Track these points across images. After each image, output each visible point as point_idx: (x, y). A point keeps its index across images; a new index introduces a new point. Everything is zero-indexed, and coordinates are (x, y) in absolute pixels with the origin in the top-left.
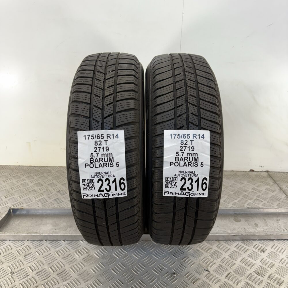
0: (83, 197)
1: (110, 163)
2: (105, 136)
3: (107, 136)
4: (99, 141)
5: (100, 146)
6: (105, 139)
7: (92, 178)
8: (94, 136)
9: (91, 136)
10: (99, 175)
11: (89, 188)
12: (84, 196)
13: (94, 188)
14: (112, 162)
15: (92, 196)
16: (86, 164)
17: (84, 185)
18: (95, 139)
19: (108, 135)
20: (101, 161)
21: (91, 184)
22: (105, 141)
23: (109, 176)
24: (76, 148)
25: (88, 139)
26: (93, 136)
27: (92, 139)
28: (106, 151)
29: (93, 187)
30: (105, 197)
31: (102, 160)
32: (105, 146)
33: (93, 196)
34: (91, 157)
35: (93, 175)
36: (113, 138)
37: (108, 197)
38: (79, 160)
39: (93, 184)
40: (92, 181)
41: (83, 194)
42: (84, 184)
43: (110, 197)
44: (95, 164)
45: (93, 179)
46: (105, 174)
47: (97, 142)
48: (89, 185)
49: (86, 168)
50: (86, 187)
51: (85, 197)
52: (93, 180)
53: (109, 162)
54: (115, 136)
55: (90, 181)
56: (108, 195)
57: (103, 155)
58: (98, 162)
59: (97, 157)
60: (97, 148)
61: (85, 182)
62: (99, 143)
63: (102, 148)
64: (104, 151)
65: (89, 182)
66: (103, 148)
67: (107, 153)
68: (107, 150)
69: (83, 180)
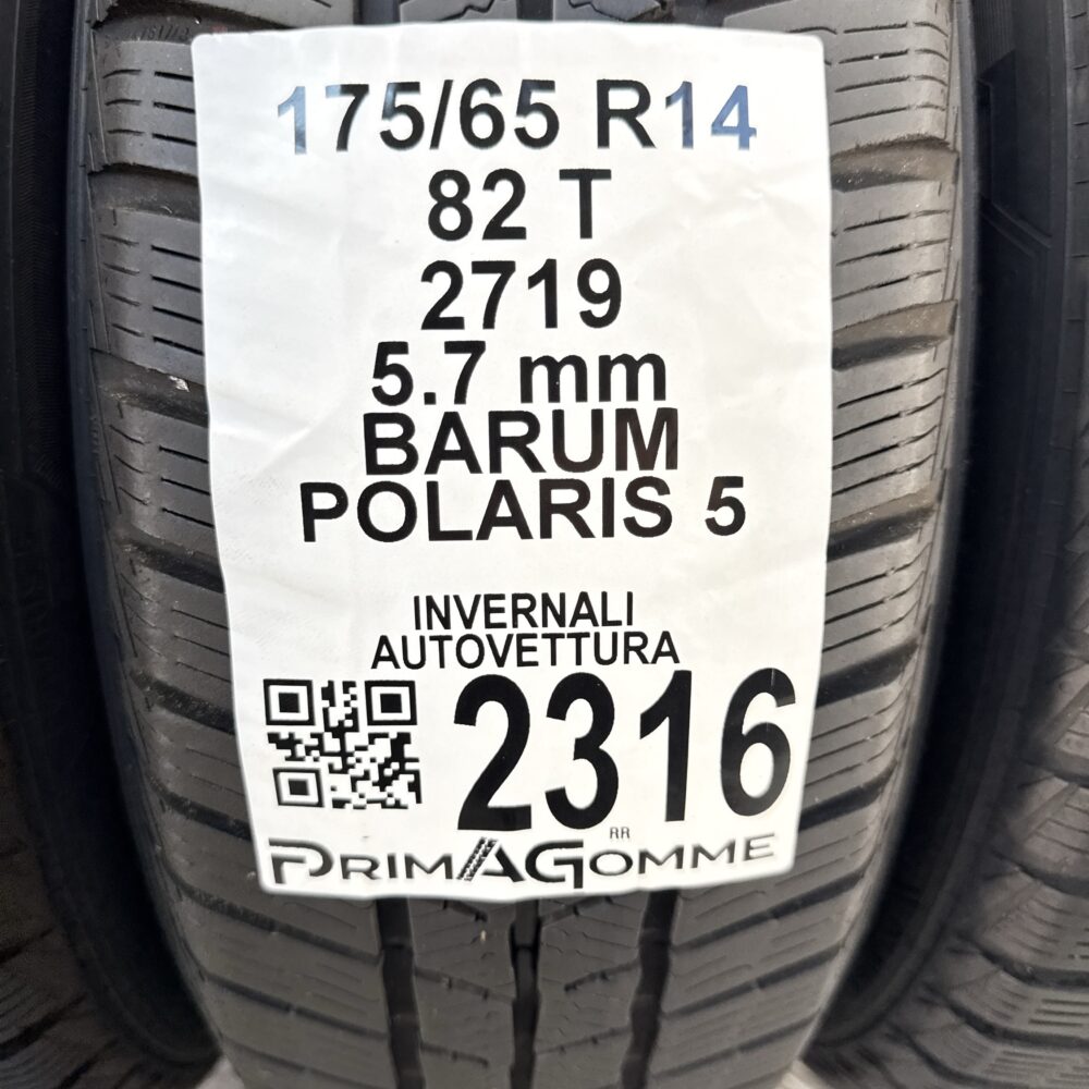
0: (279, 878)
1: (622, 482)
2: (576, 107)
3: (605, 114)
4: (490, 183)
5: (499, 250)
6: (577, 145)
7: (386, 671)
8: (427, 104)
9: (373, 104)
10: (479, 628)
11: (343, 781)
12: (287, 867)
13: (415, 787)
14: (660, 470)
15: (383, 870)
16: (308, 490)
17: (290, 743)
18: (435, 143)
19: (622, 99)
20: (509, 455)
21: (372, 738)
22: (566, 174)
23: (606, 654)
24: (170, 268)
25: (343, 143)
26: (403, 99)
27: (387, 137)
28: (587, 317)
29: (402, 771)
30: (529, 889)
31: (520, 444)
32: (571, 256)
33: (393, 873)
34: (378, 392)
35: (400, 626)
36: (688, 140)
37: (566, 889)
38: (219, 429)
39: (404, 739)
40: (391, 703)
41: (273, 843)
42: (284, 732)
43: (593, 885)
44: (432, 489)
45: (404, 674)
46: (553, 627)
47: (464, 187)
48: (343, 754)
49: (310, 535)
50: (317, 773)
51: (298, 881)
52: (404, 692)
53: (621, 464)
54: (705, 110)
55: (361, 704)
56: (577, 864)
57: (540, 375)
58: (474, 467)
59: (460, 396)
60: (466, 270)
61: (303, 715)
62: (484, 205)
63: (533, 281)
64: (551, 321)
65: (353, 716)
66: (547, 275)
67: (592, 345)
68: (600, 310)
69: (275, 691)
